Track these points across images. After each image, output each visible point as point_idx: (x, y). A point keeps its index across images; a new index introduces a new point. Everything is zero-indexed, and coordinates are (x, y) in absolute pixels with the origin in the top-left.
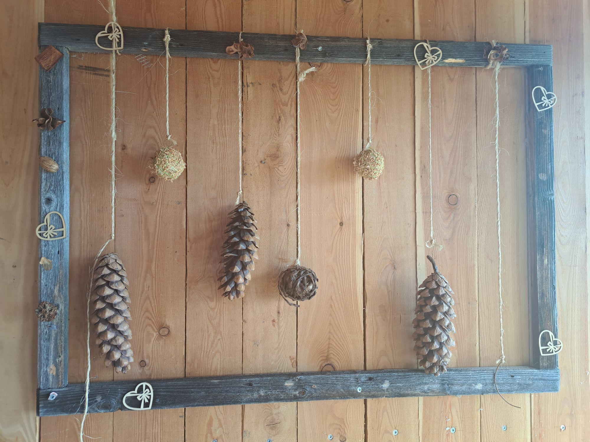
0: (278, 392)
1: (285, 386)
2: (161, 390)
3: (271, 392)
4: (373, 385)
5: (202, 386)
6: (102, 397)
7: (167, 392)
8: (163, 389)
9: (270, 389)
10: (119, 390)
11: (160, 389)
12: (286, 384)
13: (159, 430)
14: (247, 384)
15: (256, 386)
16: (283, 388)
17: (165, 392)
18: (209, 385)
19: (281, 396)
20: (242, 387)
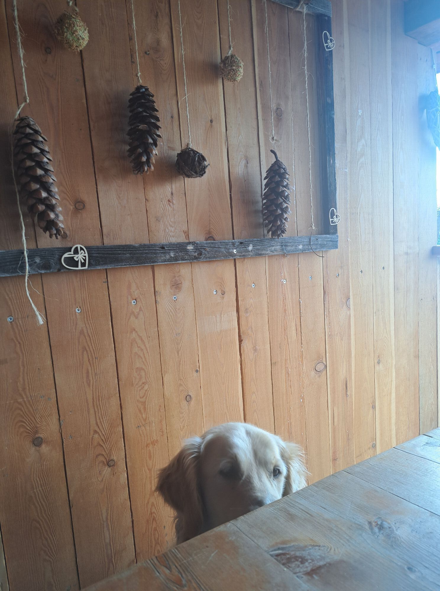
0: (183, 254)
1: (188, 249)
2: (94, 252)
3: (179, 254)
4: (243, 248)
5: (127, 248)
6: (41, 258)
7: (98, 253)
8: (95, 251)
9: (178, 252)
10: (56, 252)
11: (92, 251)
12: (188, 248)
13: (87, 295)
14: (161, 248)
15: (168, 249)
16: (186, 251)
17: (96, 254)
18: (132, 248)
19: (186, 257)
20: (157, 250)
